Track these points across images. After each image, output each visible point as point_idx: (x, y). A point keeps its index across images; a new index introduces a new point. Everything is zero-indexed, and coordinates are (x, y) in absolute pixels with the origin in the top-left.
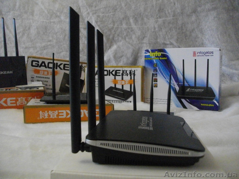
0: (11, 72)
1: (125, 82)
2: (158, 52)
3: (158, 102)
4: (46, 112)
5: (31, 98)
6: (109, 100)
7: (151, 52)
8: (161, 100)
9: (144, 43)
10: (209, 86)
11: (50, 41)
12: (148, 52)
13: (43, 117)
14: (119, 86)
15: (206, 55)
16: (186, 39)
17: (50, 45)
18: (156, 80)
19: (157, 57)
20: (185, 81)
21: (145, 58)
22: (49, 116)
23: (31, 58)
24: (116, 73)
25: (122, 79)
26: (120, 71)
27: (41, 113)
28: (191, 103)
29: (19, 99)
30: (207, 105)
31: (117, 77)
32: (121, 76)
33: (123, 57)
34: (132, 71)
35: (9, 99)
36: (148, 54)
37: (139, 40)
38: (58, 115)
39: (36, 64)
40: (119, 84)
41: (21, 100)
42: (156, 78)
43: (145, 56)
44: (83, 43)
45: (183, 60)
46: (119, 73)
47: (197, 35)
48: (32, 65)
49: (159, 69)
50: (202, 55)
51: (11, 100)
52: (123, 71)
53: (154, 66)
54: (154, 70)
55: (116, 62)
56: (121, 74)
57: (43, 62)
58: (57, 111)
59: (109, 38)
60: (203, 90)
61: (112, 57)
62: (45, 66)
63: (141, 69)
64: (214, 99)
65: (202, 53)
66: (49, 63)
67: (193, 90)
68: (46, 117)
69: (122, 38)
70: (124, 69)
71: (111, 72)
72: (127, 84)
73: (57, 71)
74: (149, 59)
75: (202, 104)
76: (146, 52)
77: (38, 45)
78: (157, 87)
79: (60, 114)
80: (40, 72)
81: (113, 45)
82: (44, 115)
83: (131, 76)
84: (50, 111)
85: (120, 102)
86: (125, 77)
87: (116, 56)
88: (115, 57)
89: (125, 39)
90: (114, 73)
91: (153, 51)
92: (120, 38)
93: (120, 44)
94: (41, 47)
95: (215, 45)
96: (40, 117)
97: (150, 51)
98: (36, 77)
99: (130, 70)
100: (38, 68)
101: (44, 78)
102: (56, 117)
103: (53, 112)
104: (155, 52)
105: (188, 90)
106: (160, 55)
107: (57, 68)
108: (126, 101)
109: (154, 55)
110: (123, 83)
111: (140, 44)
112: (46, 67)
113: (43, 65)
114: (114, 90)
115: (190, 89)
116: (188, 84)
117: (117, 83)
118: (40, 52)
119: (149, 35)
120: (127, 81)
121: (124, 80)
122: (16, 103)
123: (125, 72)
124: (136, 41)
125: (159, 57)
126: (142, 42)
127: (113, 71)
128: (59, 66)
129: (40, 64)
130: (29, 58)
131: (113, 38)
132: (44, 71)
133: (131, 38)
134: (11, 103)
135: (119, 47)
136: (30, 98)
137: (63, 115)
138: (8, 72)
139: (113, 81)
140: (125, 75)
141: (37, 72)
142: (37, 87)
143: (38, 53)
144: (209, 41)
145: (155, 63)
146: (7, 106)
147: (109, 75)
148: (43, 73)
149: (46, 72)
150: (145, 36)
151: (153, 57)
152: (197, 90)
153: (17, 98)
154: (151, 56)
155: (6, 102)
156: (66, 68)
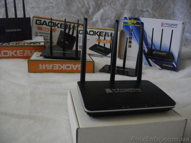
0: (20, 30)
1: (106, 41)
2: (134, 20)
3: (131, 59)
4: (44, 65)
5: (35, 51)
6: (94, 54)
7: (128, 20)
8: (133, 58)
9: (125, 9)
10: (171, 51)
11: (51, 3)
12: (126, 19)
13: (42, 68)
14: (102, 44)
15: (171, 26)
16: (160, 8)
17: (51, 6)
18: (130, 42)
19: (133, 24)
20: (153, 46)
21: (124, 23)
22: (46, 67)
23: (35, 17)
24: (100, 34)
25: (105, 39)
26: (103, 32)
27: (40, 65)
28: (156, 63)
29: (26, 51)
30: (168, 66)
31: (100, 37)
32: (104, 37)
33: (108, 19)
34: (112, 34)
35: (18, 51)
36: (126, 21)
37: (121, 6)
38: (53, 68)
39: (39, 22)
40: (102, 43)
41: (27, 52)
42: (131, 40)
43: (124, 22)
44: (77, 6)
45: (153, 29)
46: (103, 34)
47: (169, 6)
48: (36, 23)
49: (133, 34)
50: (168, 26)
51: (19, 52)
52: (106, 33)
53: (130, 31)
54: (130, 34)
55: (102, 23)
56: (104, 35)
57: (45, 21)
58: (52, 65)
59: (98, 4)
60: (166, 54)
61: (99, 19)
62: (46, 24)
63: (120, 33)
64: (173, 61)
65: (169, 24)
66: (49, 22)
67: (158, 52)
68: (44, 69)
69: (108, 4)
70: (106, 31)
71: (96, 32)
72: (108, 43)
73: (55, 29)
74: (127, 25)
75: (163, 65)
76: (125, 19)
77: (42, 6)
78: (131, 47)
79: (54, 67)
80: (43, 29)
81: (101, 9)
82: (43, 67)
83: (111, 37)
84: (47, 65)
85: (102, 56)
86: (107, 38)
87: (103, 18)
88: (101, 19)
89: (111, 5)
90: (98, 34)
91: (130, 19)
92: (106, 4)
93: (107, 8)
94: (44, 8)
95: (183, 15)
96: (39, 68)
97: (128, 18)
98: (40, 32)
99: (111, 32)
100: (41, 26)
101: (45, 33)
102: (51, 68)
103: (49, 65)
104: (132, 20)
105: (155, 52)
106: (135, 22)
107: (55, 27)
108: (106, 56)
109: (131, 22)
110: (105, 42)
111: (122, 10)
112: (47, 26)
113: (45, 23)
114: (98, 47)
115: (156, 52)
116: (155, 48)
117: (101, 42)
118: (43, 11)
119: (130, 3)
120: (108, 41)
121: (106, 40)
122: (23, 54)
123: (107, 33)
124: (119, 7)
125: (134, 24)
126: (124, 8)
127: (98, 32)
128: (57, 25)
129: (42, 22)
130: (34, 18)
131: (101, 4)
132: (45, 28)
133: (115, 4)
134: (20, 54)
135: (105, 11)
136: (33, 51)
137: (56, 68)
138: (18, 30)
139: (97, 40)
140: (107, 36)
141: (40, 29)
142: (39, 43)
143: (41, 12)
144: (179, 11)
145: (131, 28)
146: (17, 56)
147: (95, 35)
148: (45, 30)
149: (47, 30)
150: (127, 4)
151: (130, 24)
152: (161, 53)
153: (24, 51)
154: (128, 22)
155: (16, 53)
156: (62, 27)
